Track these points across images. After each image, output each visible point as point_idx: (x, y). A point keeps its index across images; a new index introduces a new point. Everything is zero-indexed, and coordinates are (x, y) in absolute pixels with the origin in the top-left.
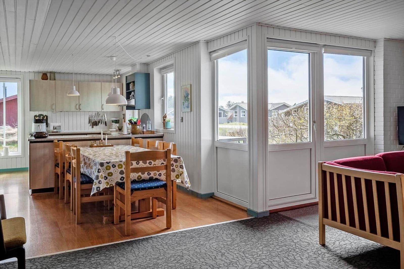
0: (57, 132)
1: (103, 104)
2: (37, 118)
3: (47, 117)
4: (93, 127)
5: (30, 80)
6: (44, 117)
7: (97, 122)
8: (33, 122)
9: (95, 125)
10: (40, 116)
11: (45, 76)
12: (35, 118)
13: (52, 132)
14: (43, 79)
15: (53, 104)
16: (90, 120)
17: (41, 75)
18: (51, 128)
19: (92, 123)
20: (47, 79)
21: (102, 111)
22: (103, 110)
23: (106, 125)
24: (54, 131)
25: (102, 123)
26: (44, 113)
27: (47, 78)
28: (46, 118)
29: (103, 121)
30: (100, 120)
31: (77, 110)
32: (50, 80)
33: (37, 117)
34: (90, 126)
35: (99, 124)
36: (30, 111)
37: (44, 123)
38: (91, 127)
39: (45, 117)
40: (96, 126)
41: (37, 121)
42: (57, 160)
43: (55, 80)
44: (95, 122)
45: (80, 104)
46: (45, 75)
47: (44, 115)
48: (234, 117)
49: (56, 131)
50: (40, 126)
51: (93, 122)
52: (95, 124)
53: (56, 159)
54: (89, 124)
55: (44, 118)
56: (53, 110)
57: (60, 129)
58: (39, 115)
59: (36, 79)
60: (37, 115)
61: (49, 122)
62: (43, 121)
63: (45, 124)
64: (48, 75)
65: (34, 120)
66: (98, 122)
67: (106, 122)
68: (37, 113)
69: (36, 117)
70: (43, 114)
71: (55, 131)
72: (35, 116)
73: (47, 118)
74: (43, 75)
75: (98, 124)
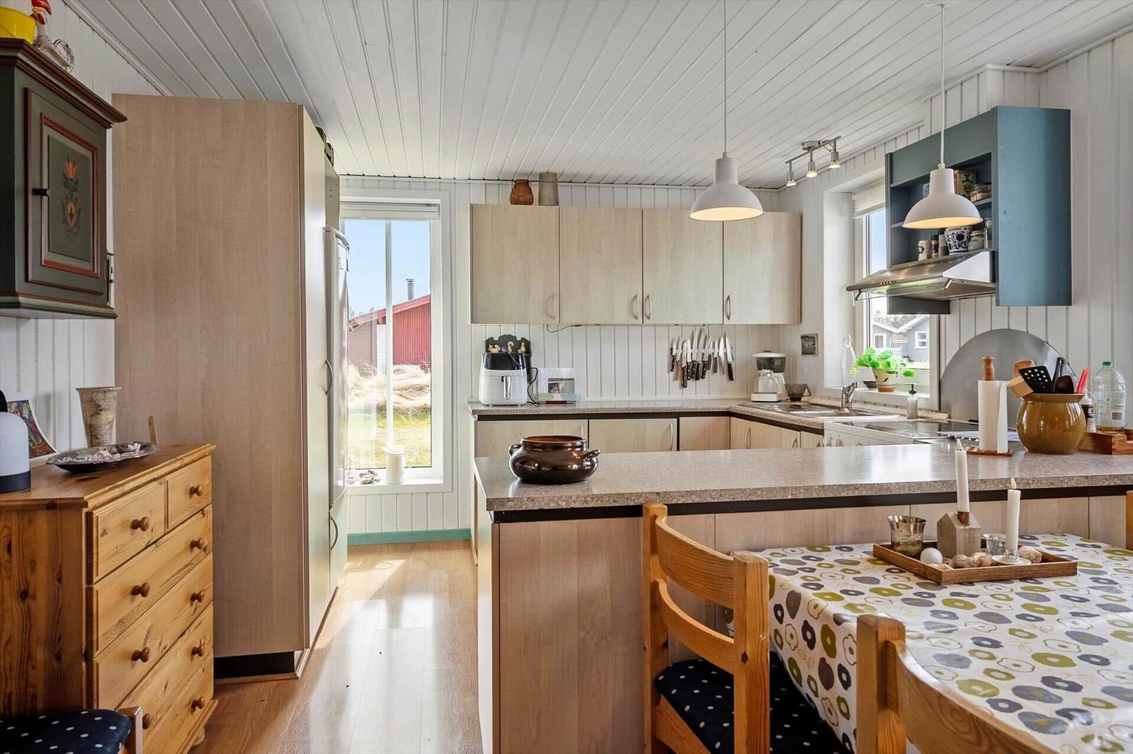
0: (564, 403)
1: (728, 298)
2: (495, 350)
3: (528, 344)
4: (684, 385)
5: (472, 206)
6: (518, 344)
7: (698, 364)
8: (483, 365)
9: (692, 377)
10: (504, 340)
11: (522, 191)
12: (487, 351)
13: (548, 403)
14: (515, 201)
15: (552, 296)
16: (674, 358)
17: (509, 188)
18: (542, 387)
19: (683, 369)
20: (530, 203)
21: (726, 321)
22: (729, 318)
23: (731, 378)
24: (553, 397)
25: (715, 371)
26: (519, 332)
27: (528, 197)
28: (523, 349)
29: (721, 364)
30: (710, 356)
31: (636, 318)
32: (541, 203)
33: (494, 347)
34: (676, 378)
35: (707, 374)
36: (471, 323)
37: (518, 368)
38: (678, 383)
39: (521, 344)
40: (697, 379)
41: (497, 362)
42: (666, 645)
43: (557, 203)
44: (694, 365)
45: (648, 297)
46: (522, 188)
47: (519, 339)
48: (917, 346)
49: (561, 399)
50: (509, 378)
51: (684, 364)
52: (693, 372)
53: (662, 640)
54: (672, 374)
55: (519, 351)
56: (550, 321)
57: (574, 392)
58: (499, 337)
59: (492, 201)
60: (496, 339)
61: (534, 362)
62: (518, 361)
63: (523, 372)
64: (535, 189)
65: (488, 355)
66: (701, 366)
67: (729, 366)
68: (495, 331)
69: (491, 346)
70: (513, 335)
71: (557, 397)
72: (490, 342)
73: (528, 351)
74: (515, 185)
75: (704, 373)
